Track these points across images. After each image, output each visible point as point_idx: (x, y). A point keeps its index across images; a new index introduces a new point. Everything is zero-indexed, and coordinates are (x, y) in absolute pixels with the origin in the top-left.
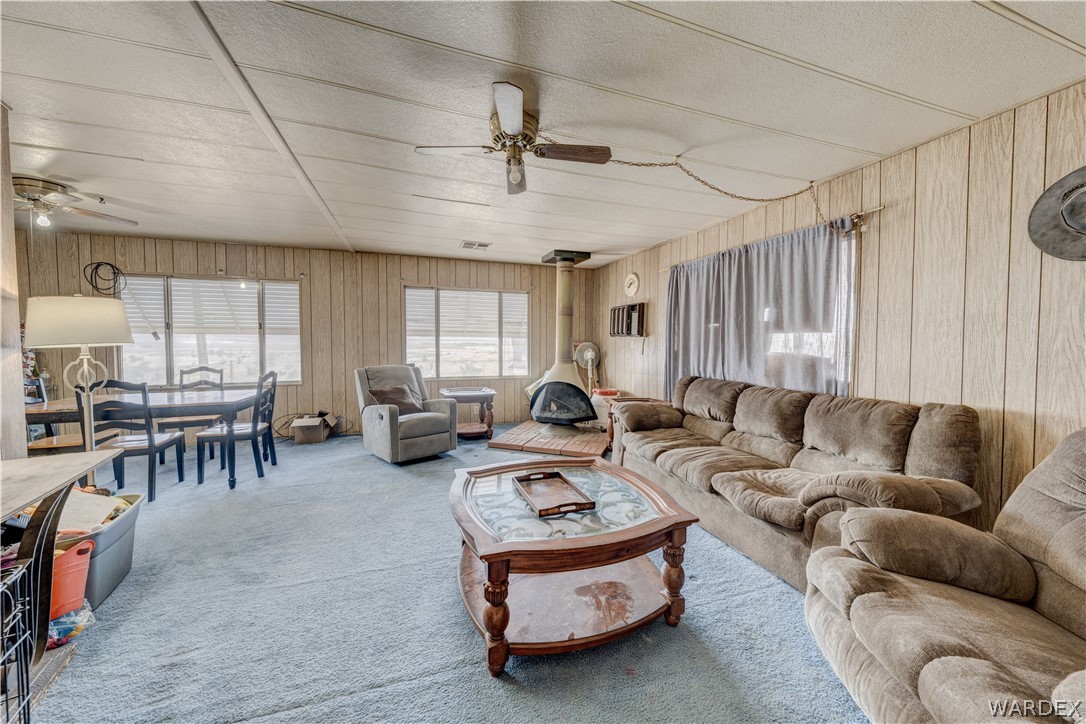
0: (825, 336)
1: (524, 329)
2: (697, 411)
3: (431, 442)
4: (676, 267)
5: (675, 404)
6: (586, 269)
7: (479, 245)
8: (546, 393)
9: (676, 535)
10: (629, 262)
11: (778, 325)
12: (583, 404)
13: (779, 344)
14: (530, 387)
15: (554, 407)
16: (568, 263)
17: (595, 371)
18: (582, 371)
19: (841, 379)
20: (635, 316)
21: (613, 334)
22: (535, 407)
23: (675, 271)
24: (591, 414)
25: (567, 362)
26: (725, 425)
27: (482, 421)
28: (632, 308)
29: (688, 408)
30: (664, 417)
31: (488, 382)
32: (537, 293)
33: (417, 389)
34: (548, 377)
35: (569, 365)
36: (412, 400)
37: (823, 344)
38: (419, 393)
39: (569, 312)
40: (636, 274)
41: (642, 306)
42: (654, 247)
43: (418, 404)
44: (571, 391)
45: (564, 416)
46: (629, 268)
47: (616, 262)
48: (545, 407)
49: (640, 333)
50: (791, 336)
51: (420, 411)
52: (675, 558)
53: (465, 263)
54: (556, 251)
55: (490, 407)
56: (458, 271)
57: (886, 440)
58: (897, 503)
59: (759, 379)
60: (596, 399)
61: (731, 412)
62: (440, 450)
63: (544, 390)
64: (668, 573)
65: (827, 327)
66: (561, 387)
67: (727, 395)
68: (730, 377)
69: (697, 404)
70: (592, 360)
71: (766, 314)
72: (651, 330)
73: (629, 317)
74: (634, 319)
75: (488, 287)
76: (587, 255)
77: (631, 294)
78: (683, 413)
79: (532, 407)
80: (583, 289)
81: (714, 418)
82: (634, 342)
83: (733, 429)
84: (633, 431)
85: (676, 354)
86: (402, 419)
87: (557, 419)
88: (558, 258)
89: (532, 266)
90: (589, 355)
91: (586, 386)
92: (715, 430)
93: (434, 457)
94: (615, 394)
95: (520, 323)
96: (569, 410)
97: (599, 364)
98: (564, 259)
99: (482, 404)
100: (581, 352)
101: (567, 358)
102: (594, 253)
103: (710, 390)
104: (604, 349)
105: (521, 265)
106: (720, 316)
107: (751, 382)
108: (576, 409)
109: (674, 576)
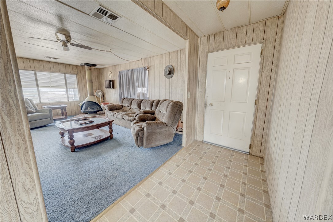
0: (145, 88)
1: (76, 86)
2: (125, 105)
3: (43, 121)
4: (120, 71)
5: (121, 105)
6: (97, 69)
7: (54, 58)
8: (86, 105)
9: (110, 123)
10: (109, 68)
11: (139, 87)
12: (98, 107)
13: (139, 90)
14: (80, 104)
15: (89, 108)
16: (89, 67)
17: (102, 98)
18: (98, 98)
19: (147, 97)
20: (111, 83)
21: (106, 88)
22: (82, 109)
23: (120, 72)
24: (101, 109)
25: (92, 96)
26: (130, 107)
27: (63, 115)
28: (110, 81)
29: (123, 105)
30: (117, 107)
31: (64, 103)
32: (80, 75)
33: (32, 106)
34: (86, 100)
35: (92, 97)
36: (30, 109)
37: (145, 90)
38: (34, 108)
39: (91, 81)
40: (111, 72)
41: (113, 81)
42: (115, 65)
43: (34, 111)
44: (94, 103)
45: (92, 110)
46: (109, 70)
47: (106, 68)
48: (86, 109)
49: (113, 88)
50: (141, 89)
51: (35, 113)
52: (111, 127)
53: (47, 62)
54: (84, 63)
55: (65, 110)
56: (44, 65)
57: (150, 106)
58: (144, 113)
59: (136, 98)
60: (102, 106)
61: (131, 105)
62: (46, 124)
63: (85, 104)
64: (110, 131)
65: (145, 87)
66: (90, 103)
67: (130, 101)
68: (132, 98)
69: (125, 104)
70: (101, 95)
71: (137, 84)
72: (116, 87)
73: (110, 83)
74: (111, 84)
75: (59, 71)
76: (95, 65)
77: (110, 77)
78: (123, 106)
79: (81, 109)
80: (96, 74)
81: (128, 106)
82: (112, 90)
83: (131, 108)
84: (110, 111)
85: (121, 93)
86: (28, 115)
87: (90, 112)
88: (86, 65)
89: (76, 66)
90: (100, 94)
91: (99, 102)
92: (128, 108)
93: (45, 126)
94: (108, 104)
95: (74, 84)
96: (94, 109)
97: (103, 96)
98: (88, 66)
99: (62, 110)
100: (97, 93)
101: (92, 94)
102: (98, 65)
103: (127, 100)
104: (104, 92)
105: (72, 65)
106: (129, 84)
107: (135, 98)
108: (96, 108)
109: (111, 131)
